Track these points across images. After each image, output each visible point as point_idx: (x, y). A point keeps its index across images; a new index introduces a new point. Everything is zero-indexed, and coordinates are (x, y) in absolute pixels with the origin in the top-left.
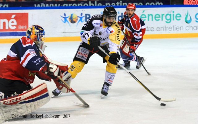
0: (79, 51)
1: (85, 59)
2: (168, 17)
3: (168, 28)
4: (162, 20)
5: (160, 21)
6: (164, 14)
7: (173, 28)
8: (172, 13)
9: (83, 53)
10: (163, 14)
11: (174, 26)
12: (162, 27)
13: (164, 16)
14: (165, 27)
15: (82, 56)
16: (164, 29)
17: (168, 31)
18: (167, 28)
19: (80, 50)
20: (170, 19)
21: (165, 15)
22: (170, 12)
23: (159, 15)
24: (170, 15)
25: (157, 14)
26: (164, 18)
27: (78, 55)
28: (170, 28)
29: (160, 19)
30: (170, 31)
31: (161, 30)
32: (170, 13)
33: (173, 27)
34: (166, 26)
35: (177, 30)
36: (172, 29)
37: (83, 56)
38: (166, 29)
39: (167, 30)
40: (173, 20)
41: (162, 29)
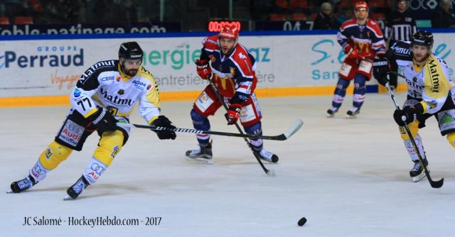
0: (65, 128)
1: (74, 143)
2: (177, 57)
3: (177, 80)
4: (165, 62)
5: (161, 65)
6: (168, 52)
7: (186, 79)
8: (184, 49)
9: (71, 132)
10: (166, 50)
11: (190, 76)
12: (166, 78)
13: (168, 54)
14: (171, 78)
15: (69, 138)
16: (169, 82)
17: (177, 85)
18: (175, 79)
19: (68, 125)
20: (181, 61)
21: (171, 53)
22: (182, 47)
23: (158, 53)
24: (181, 53)
25: (155, 52)
26: (169, 58)
27: (63, 134)
28: (181, 80)
29: (161, 60)
30: (181, 86)
31: (162, 84)
32: (180, 50)
33: (188, 77)
34: (173, 76)
35: (196, 84)
36: (186, 82)
37: (72, 138)
38: (173, 82)
39: (175, 83)
40: (188, 62)
41: (165, 81)
